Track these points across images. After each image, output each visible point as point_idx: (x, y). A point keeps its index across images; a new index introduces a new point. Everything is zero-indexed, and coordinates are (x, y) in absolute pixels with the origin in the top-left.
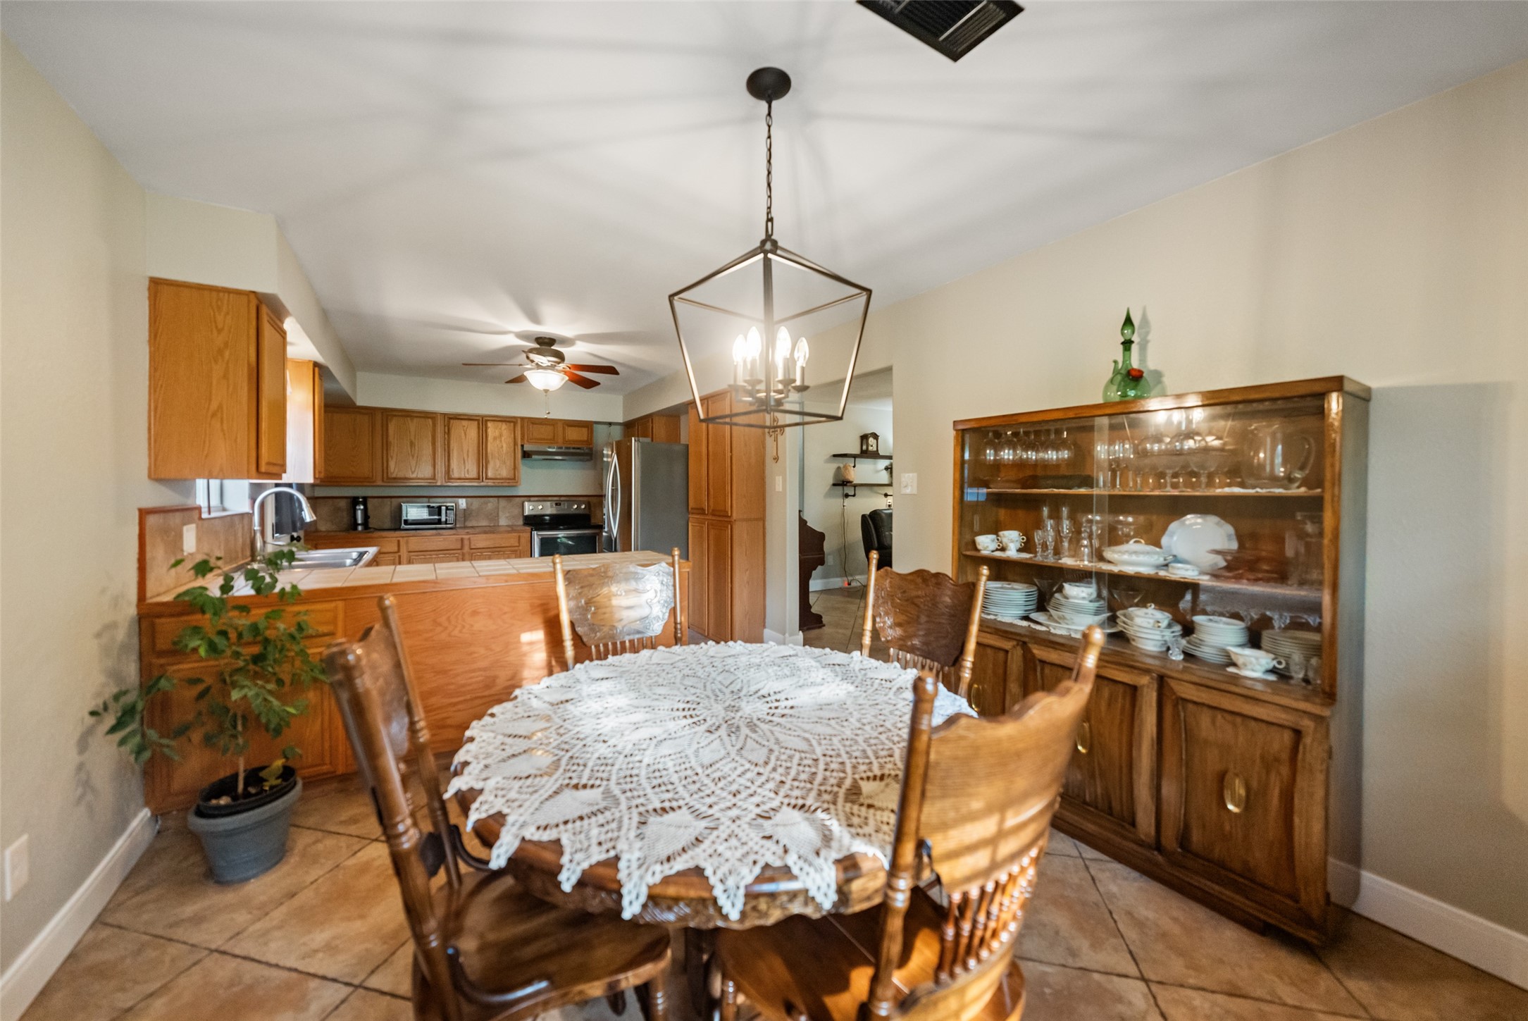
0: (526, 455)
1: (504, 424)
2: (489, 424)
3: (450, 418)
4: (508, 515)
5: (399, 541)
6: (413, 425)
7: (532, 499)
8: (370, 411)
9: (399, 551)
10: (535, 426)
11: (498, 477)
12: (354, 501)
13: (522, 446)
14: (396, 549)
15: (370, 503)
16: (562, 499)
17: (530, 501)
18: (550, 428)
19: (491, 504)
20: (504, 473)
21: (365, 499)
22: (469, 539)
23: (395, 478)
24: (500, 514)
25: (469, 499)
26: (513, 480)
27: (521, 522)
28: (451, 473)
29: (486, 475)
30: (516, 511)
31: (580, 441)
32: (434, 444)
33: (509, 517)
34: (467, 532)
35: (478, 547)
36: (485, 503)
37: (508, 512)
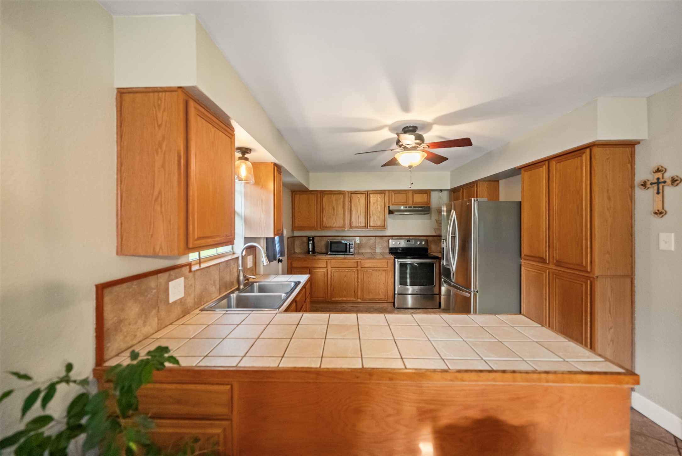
0: (391, 212)
1: (379, 194)
2: (371, 195)
3: (351, 193)
4: (381, 247)
5: (327, 261)
6: (334, 198)
7: (394, 238)
8: (315, 192)
9: (327, 267)
10: (396, 195)
11: (376, 226)
12: (310, 238)
13: (389, 207)
14: (325, 266)
15: (316, 240)
16: (411, 238)
17: (392, 239)
18: (404, 195)
19: (372, 240)
20: (379, 223)
21: (313, 237)
22: (361, 262)
23: (326, 227)
24: (376, 247)
25: (361, 237)
26: (384, 227)
27: (387, 251)
28: (352, 224)
29: (370, 225)
30: (385, 245)
31: (421, 202)
32: (344, 208)
33: (381, 248)
34: (360, 258)
35: (365, 267)
36: (369, 240)
37: (381, 245)
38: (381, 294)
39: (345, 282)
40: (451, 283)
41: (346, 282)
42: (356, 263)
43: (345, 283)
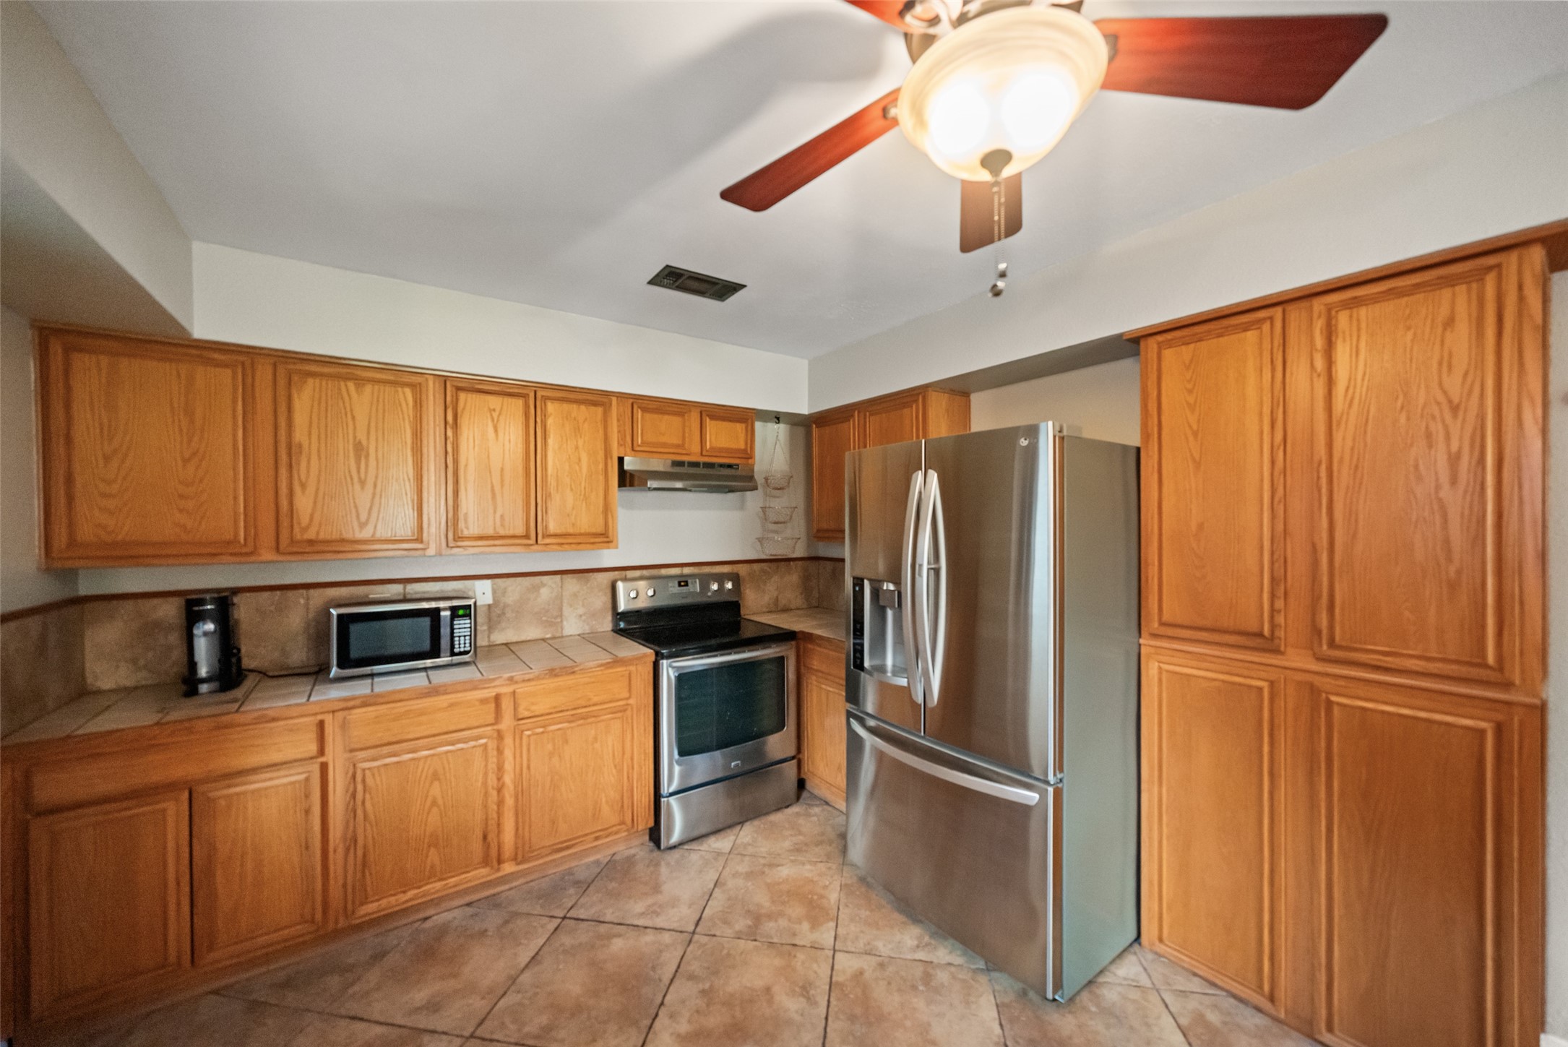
0: (626, 479)
1: (583, 407)
2: (551, 407)
3: (459, 389)
4: (581, 611)
5: (321, 725)
6: (361, 401)
7: (630, 574)
8: (237, 358)
9: (321, 752)
10: (648, 416)
11: (571, 531)
12: (192, 609)
13: (621, 460)
14: (313, 748)
15: (243, 611)
16: (687, 571)
17: (625, 580)
18: (676, 421)
19: (547, 590)
20: (586, 521)
21: (224, 602)
22: (510, 692)
23: (311, 542)
24: (567, 611)
25: (500, 580)
26: (604, 537)
27: (607, 624)
28: (461, 525)
29: (544, 528)
30: (602, 600)
31: (728, 450)
32: (419, 450)
33: (584, 618)
34: (511, 679)
35: (537, 713)
36: (536, 589)
37: (583, 605)
38: (606, 809)
39: (434, 803)
40: (865, 717)
41: (440, 802)
42: (493, 706)
43: (435, 810)
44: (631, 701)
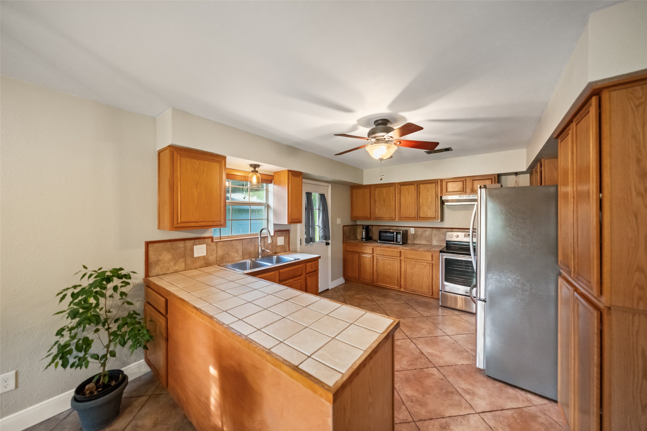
0: (443, 202)
1: (429, 184)
2: (421, 186)
3: (400, 185)
4: (438, 239)
5: (373, 248)
9: (373, 253)
10: (449, 184)
11: (426, 216)
13: (441, 197)
14: (371, 252)
15: (371, 229)
18: (460, 183)
19: (428, 232)
20: (430, 214)
22: (403, 252)
23: (377, 217)
24: (433, 238)
25: (416, 228)
26: (435, 219)
28: (401, 214)
29: (419, 216)
32: (393, 199)
33: (438, 241)
34: (403, 248)
35: (408, 258)
36: (425, 231)
37: (438, 237)
38: (424, 287)
39: (389, 269)
41: (390, 269)
42: (399, 253)
43: (389, 270)
44: (432, 262)
